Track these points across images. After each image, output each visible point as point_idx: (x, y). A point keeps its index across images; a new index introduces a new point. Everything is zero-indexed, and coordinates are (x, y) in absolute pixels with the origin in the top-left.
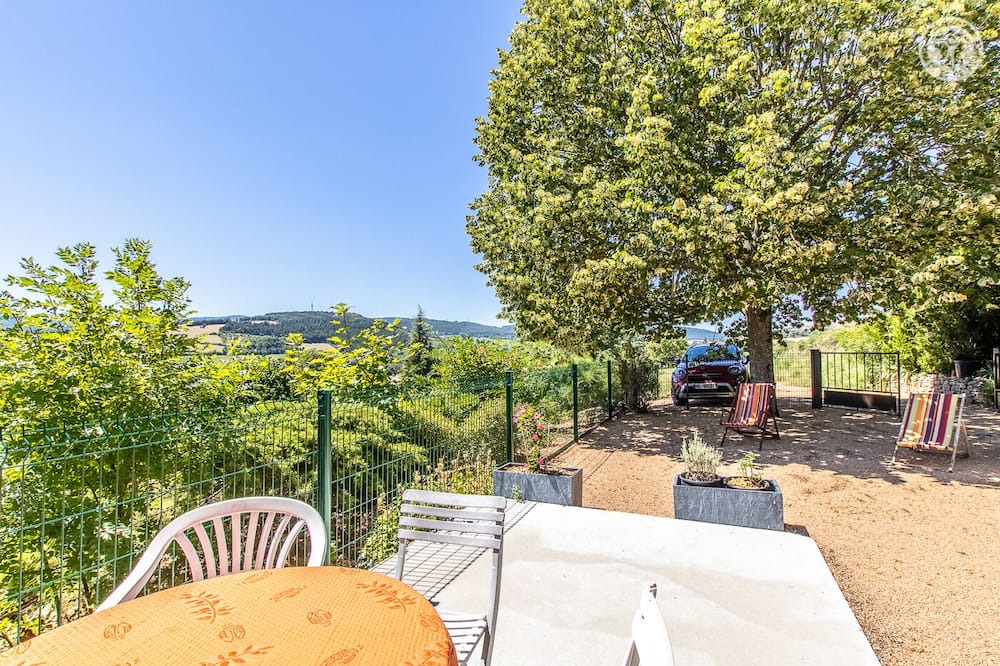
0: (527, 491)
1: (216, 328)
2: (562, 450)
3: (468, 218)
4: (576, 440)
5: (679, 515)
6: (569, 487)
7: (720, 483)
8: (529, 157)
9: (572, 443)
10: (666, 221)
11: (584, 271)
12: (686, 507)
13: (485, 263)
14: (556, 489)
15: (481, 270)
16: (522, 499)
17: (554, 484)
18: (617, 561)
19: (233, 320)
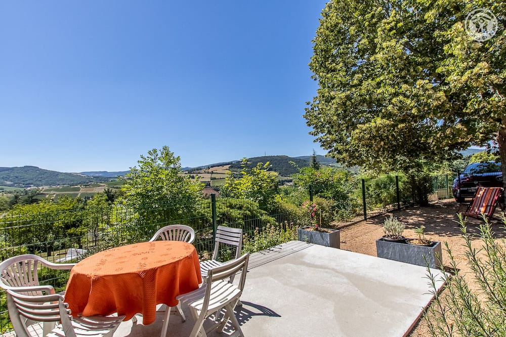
0: (311, 239)
1: (227, 167)
2: (354, 224)
3: (306, 109)
4: (366, 219)
5: (379, 256)
6: (329, 238)
7: (404, 241)
8: (329, 75)
9: (363, 221)
10: (401, 97)
11: (357, 131)
12: (383, 251)
13: (314, 131)
14: (323, 238)
15: (312, 134)
16: (308, 242)
17: (322, 236)
18: (329, 269)
19: (234, 163)
